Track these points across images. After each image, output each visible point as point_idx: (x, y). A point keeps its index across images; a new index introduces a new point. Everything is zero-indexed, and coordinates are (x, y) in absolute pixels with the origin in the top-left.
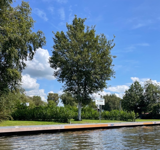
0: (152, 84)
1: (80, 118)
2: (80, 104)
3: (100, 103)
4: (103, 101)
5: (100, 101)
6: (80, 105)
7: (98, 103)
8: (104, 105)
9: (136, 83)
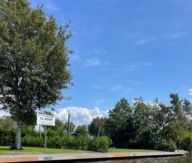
0: (143, 103)
1: (18, 146)
2: (19, 123)
3: (46, 123)
4: (51, 120)
5: (45, 119)
6: (19, 125)
7: (42, 122)
8: (54, 125)
9: (123, 101)
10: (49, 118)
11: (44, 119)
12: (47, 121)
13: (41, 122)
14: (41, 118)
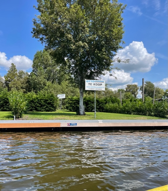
3: (95, 88)
8: (104, 90)
10: (98, 83)
11: (93, 84)
12: (96, 86)
13: (89, 88)
14: (89, 83)
